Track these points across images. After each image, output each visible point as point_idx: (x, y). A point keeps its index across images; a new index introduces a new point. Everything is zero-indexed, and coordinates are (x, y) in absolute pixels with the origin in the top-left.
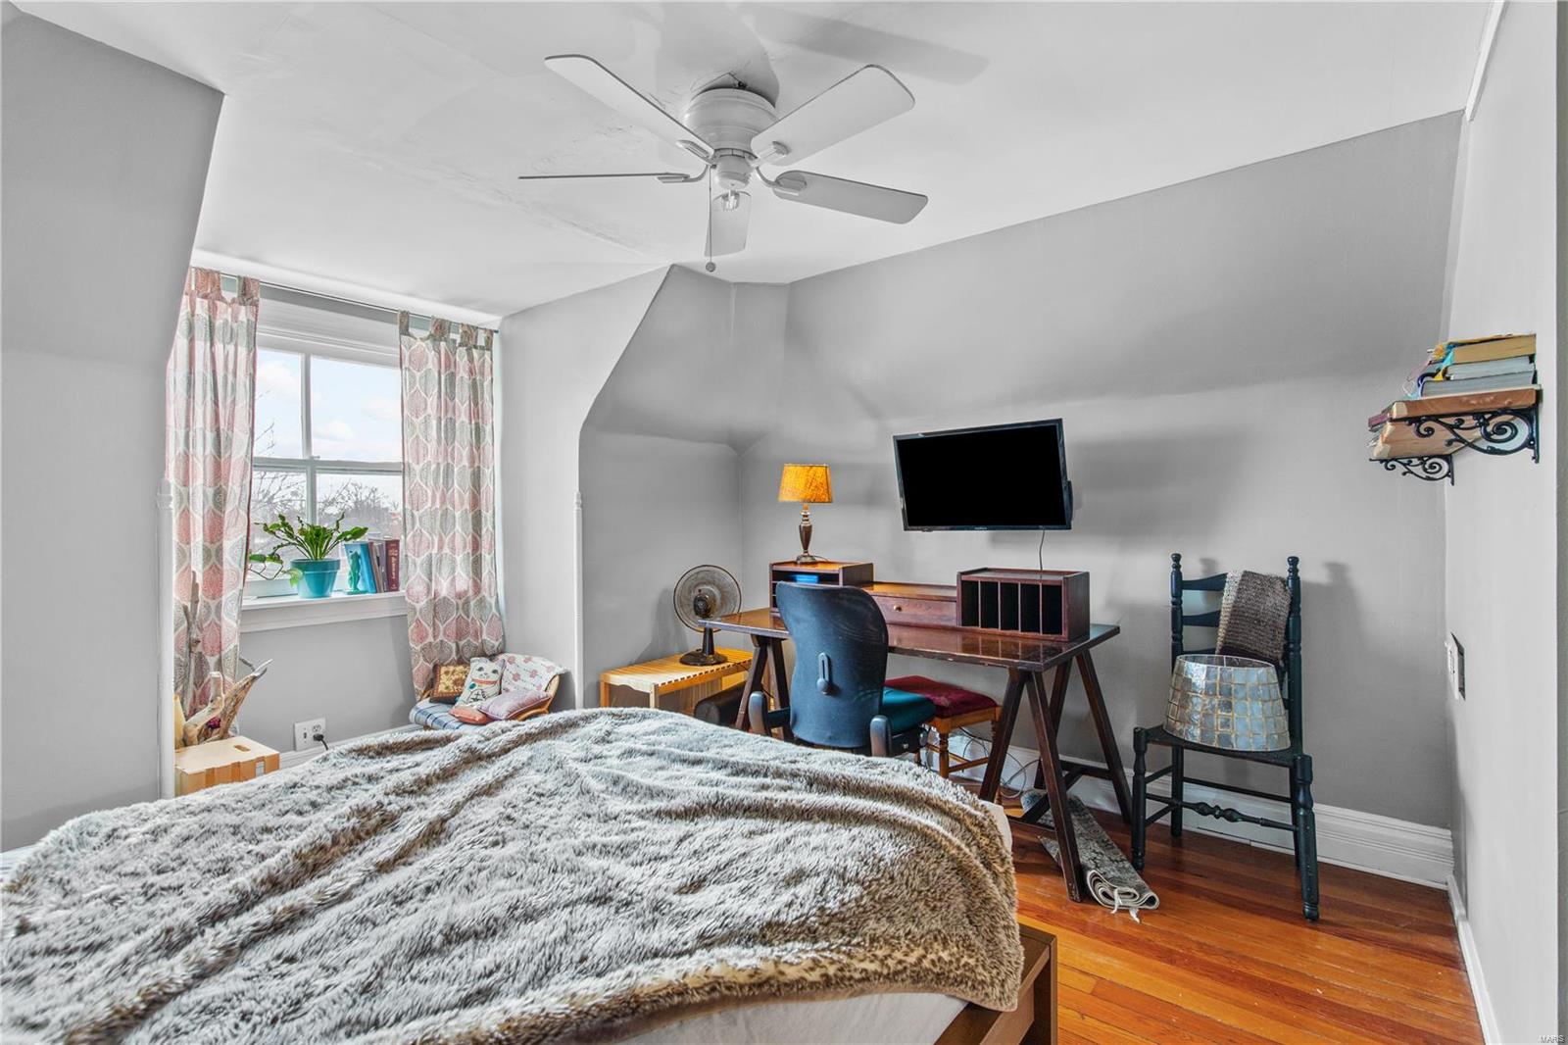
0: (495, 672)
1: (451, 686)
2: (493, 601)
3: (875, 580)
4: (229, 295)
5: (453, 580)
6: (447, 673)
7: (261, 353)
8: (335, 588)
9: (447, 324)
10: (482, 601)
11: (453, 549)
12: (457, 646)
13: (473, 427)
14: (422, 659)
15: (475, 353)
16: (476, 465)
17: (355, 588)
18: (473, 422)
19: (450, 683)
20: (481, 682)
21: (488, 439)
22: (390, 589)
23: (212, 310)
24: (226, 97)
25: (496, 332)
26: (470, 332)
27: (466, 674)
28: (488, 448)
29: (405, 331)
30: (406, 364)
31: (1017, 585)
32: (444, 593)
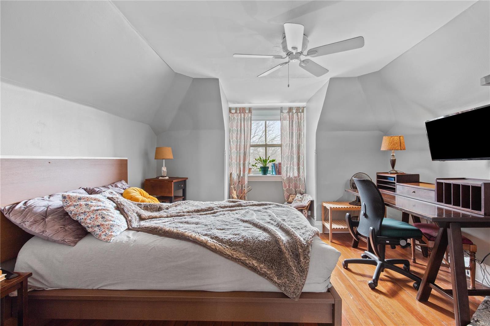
0: (301, 198)
1: (291, 200)
2: (303, 180)
3: (420, 181)
4: (247, 111)
5: (293, 174)
6: (291, 196)
7: (252, 122)
8: (268, 173)
9: (292, 108)
10: (300, 179)
11: (293, 165)
12: (295, 190)
13: (298, 133)
14: (286, 192)
15: (299, 114)
16: (299, 143)
17: (272, 173)
18: (298, 132)
19: (291, 199)
20: (297, 200)
21: (302, 136)
22: (279, 174)
23: (244, 115)
24: (219, 80)
25: (305, 107)
26: (298, 109)
27: (295, 197)
28: (303, 139)
29: (282, 112)
30: (282, 120)
31: (470, 186)
32: (291, 176)
